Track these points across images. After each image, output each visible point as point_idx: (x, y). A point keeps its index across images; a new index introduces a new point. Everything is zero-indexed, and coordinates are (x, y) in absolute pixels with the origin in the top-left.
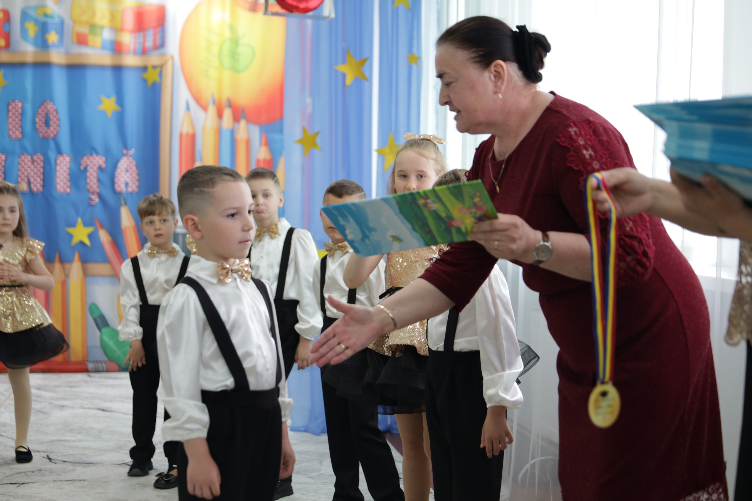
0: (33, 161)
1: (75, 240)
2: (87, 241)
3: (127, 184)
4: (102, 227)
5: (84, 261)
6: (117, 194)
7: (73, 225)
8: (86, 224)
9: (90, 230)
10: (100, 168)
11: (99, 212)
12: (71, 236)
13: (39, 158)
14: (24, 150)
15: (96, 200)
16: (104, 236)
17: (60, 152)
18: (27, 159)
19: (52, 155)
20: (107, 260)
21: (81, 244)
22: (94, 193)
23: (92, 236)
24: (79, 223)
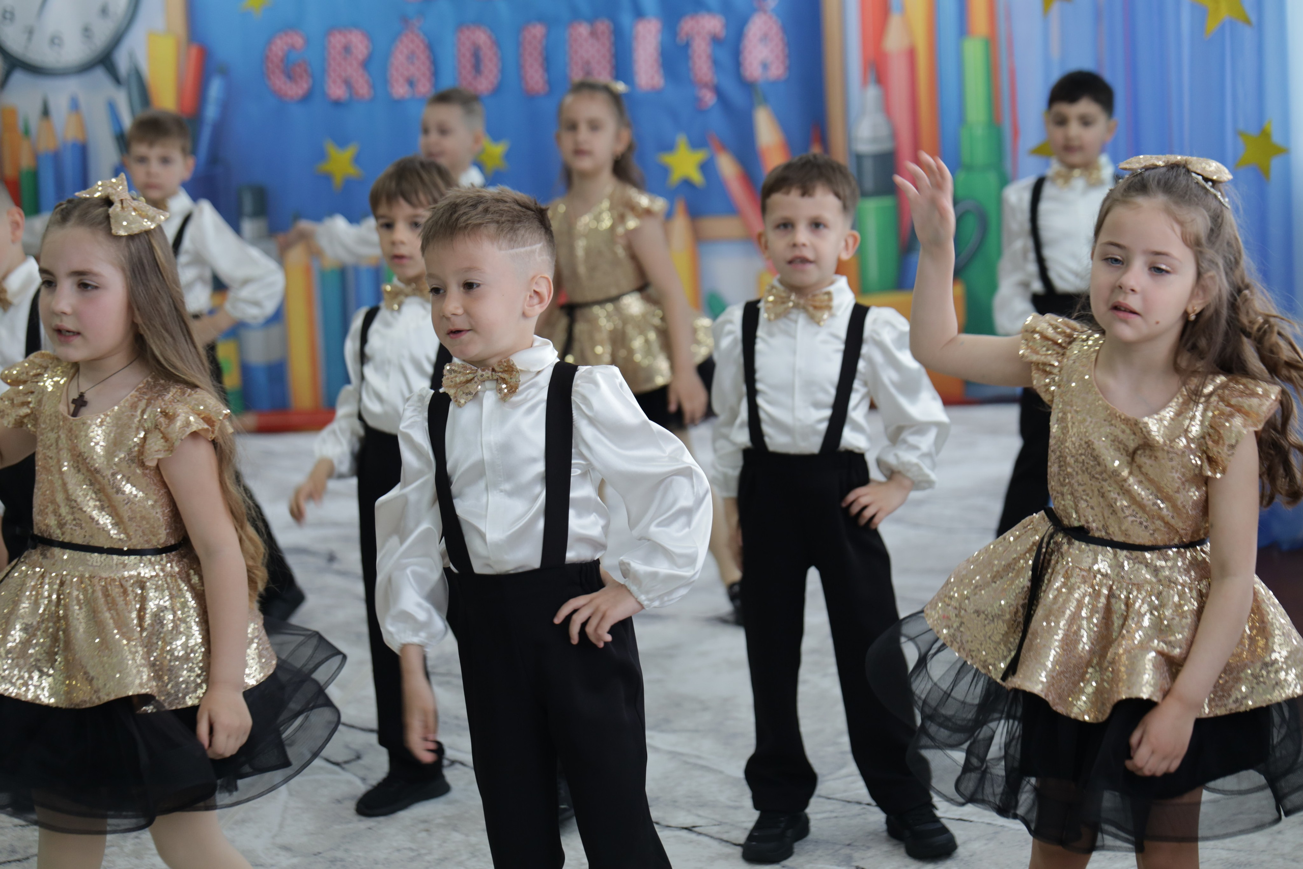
0: (593, 34)
1: (676, 176)
2: (696, 177)
3: (765, 66)
4: (724, 147)
5: (695, 213)
6: (748, 86)
7: (670, 147)
8: (695, 145)
9: (700, 156)
10: (716, 40)
11: (717, 122)
12: (666, 170)
13: (603, 26)
14: (576, 16)
15: (709, 98)
16: (727, 166)
17: (639, 14)
18: (583, 30)
19: (626, 19)
20: (732, 210)
21: (687, 183)
22: (706, 85)
23: (706, 168)
24: (682, 141)
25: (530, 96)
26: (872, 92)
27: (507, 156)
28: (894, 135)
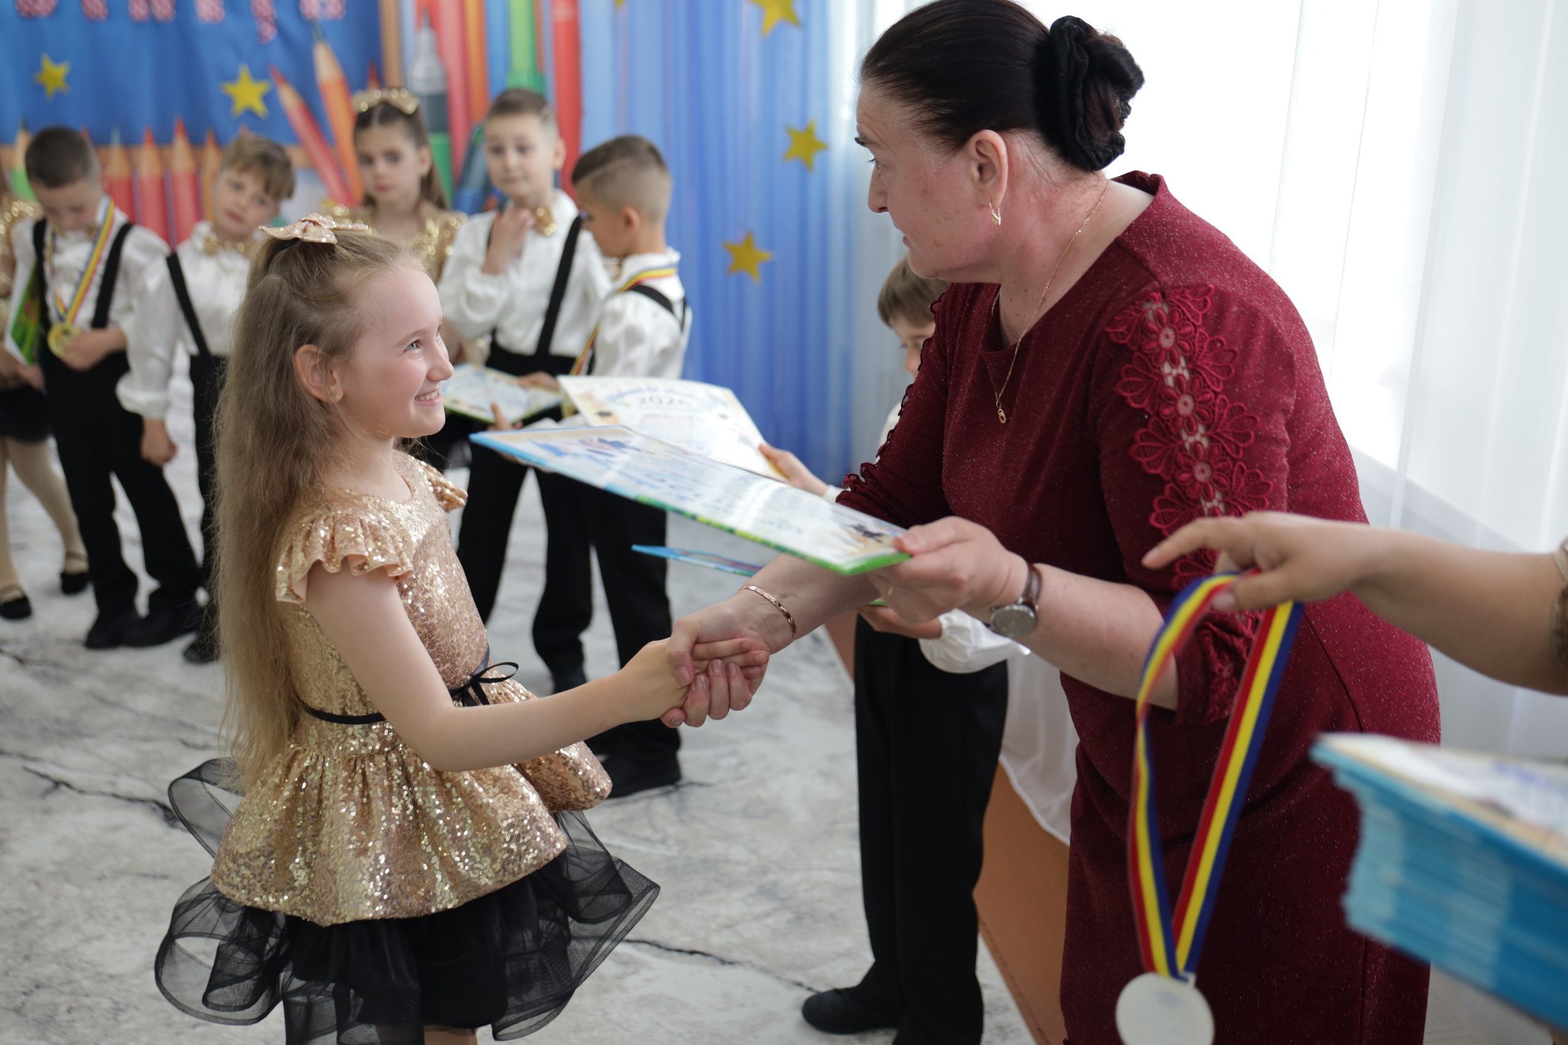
1: (239, 106)
2: (259, 108)
3: (323, 5)
4: (285, 79)
6: (308, 24)
7: (233, 78)
8: (258, 75)
9: (261, 88)
11: (277, 55)
12: (229, 101)
15: (270, 32)
16: (289, 99)
20: (295, 141)
21: (250, 113)
22: (266, 19)
23: (269, 99)
24: (244, 73)
25: (90, 20)
26: (425, 37)
27: (68, 78)
28: (447, 77)
